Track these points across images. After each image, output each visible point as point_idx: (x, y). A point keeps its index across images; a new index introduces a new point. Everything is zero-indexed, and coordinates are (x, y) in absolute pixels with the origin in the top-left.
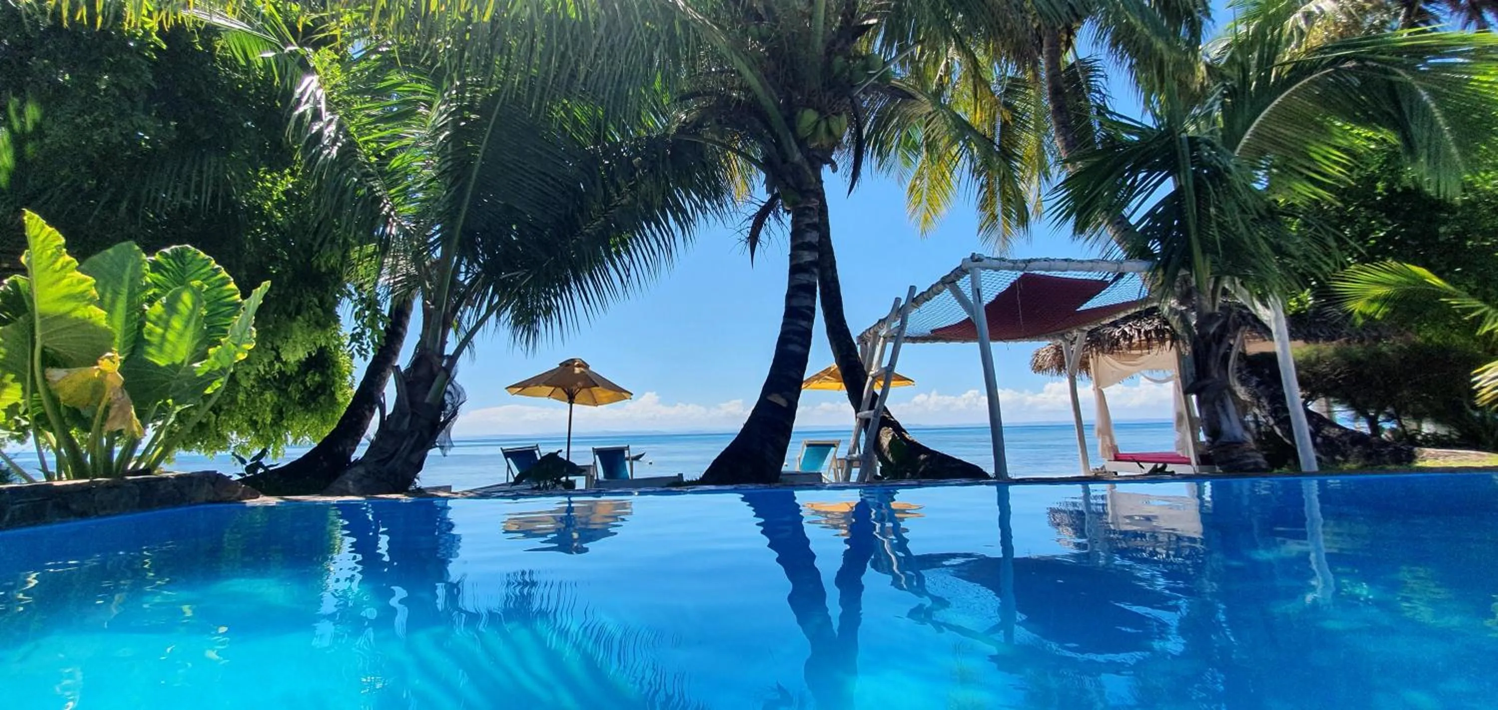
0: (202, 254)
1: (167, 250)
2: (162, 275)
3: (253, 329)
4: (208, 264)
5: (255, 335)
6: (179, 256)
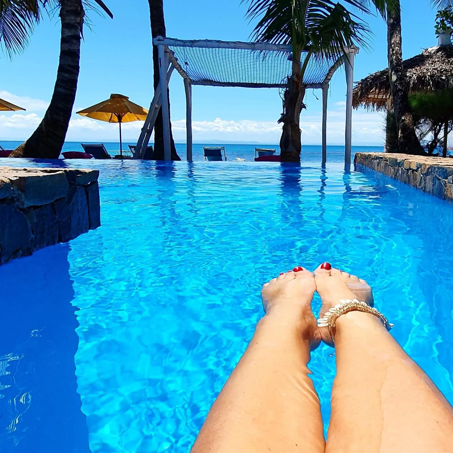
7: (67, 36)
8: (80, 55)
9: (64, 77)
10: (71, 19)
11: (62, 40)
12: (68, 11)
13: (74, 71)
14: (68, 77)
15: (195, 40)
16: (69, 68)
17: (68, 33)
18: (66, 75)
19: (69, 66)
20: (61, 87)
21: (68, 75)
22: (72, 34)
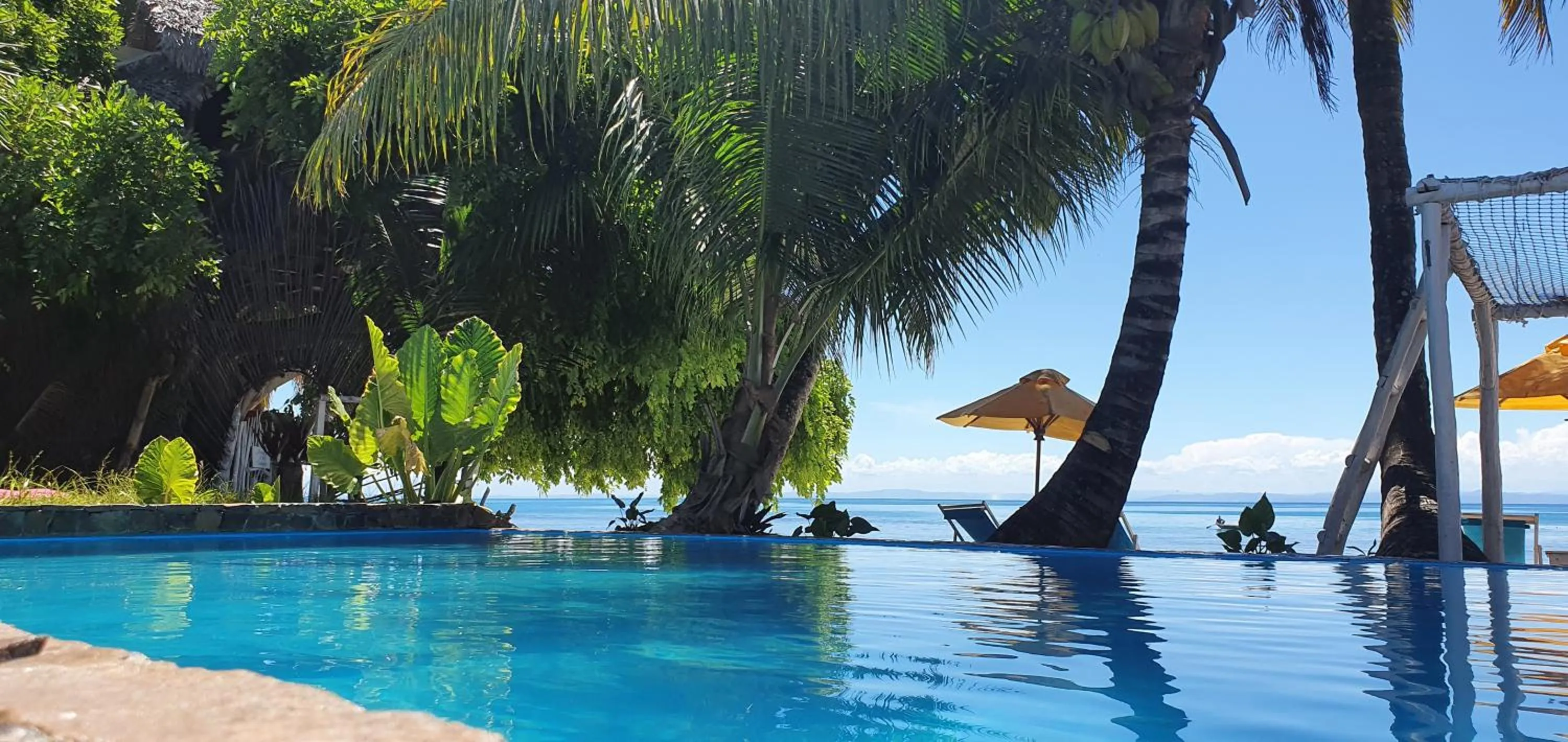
0: (483, 323)
1: (461, 324)
2: (458, 345)
3: (518, 384)
4: (487, 331)
5: (520, 389)
6: (469, 326)
7: (1153, 226)
8: (1183, 269)
9: (1140, 328)
10: (1167, 183)
11: (1139, 237)
12: (1160, 166)
13: (1167, 310)
14: (1149, 328)
15: (1554, 170)
16: (1156, 305)
17: (1158, 217)
18: (1146, 324)
19: (1155, 298)
20: (1129, 354)
21: (1150, 321)
22: (1169, 218)
